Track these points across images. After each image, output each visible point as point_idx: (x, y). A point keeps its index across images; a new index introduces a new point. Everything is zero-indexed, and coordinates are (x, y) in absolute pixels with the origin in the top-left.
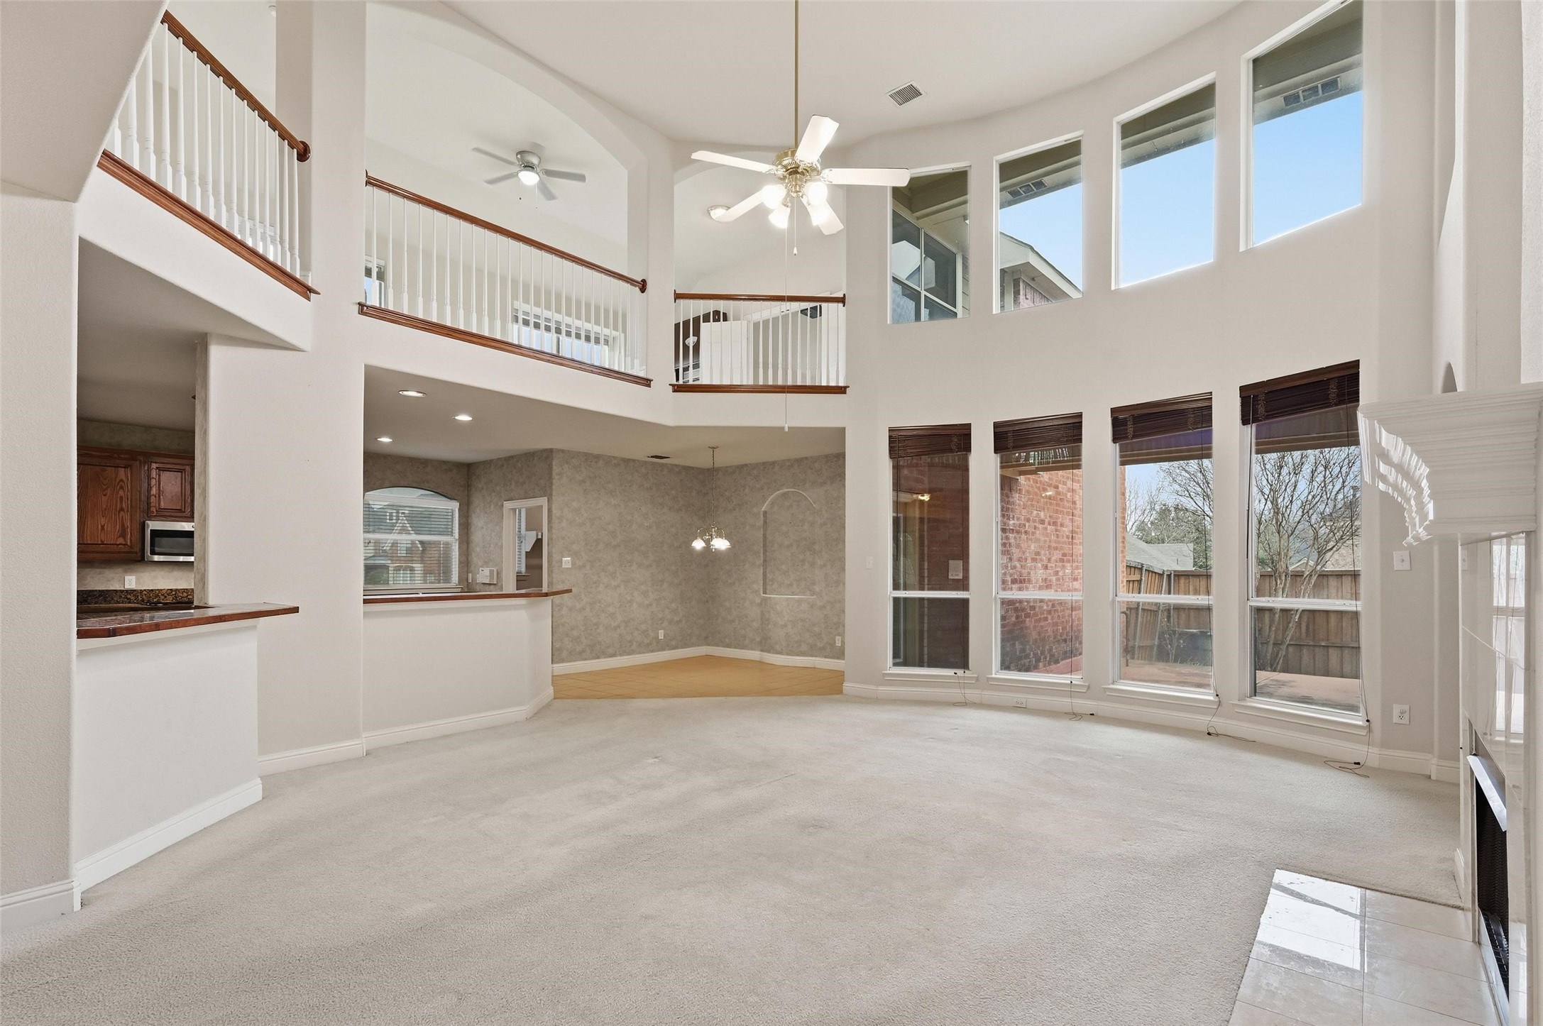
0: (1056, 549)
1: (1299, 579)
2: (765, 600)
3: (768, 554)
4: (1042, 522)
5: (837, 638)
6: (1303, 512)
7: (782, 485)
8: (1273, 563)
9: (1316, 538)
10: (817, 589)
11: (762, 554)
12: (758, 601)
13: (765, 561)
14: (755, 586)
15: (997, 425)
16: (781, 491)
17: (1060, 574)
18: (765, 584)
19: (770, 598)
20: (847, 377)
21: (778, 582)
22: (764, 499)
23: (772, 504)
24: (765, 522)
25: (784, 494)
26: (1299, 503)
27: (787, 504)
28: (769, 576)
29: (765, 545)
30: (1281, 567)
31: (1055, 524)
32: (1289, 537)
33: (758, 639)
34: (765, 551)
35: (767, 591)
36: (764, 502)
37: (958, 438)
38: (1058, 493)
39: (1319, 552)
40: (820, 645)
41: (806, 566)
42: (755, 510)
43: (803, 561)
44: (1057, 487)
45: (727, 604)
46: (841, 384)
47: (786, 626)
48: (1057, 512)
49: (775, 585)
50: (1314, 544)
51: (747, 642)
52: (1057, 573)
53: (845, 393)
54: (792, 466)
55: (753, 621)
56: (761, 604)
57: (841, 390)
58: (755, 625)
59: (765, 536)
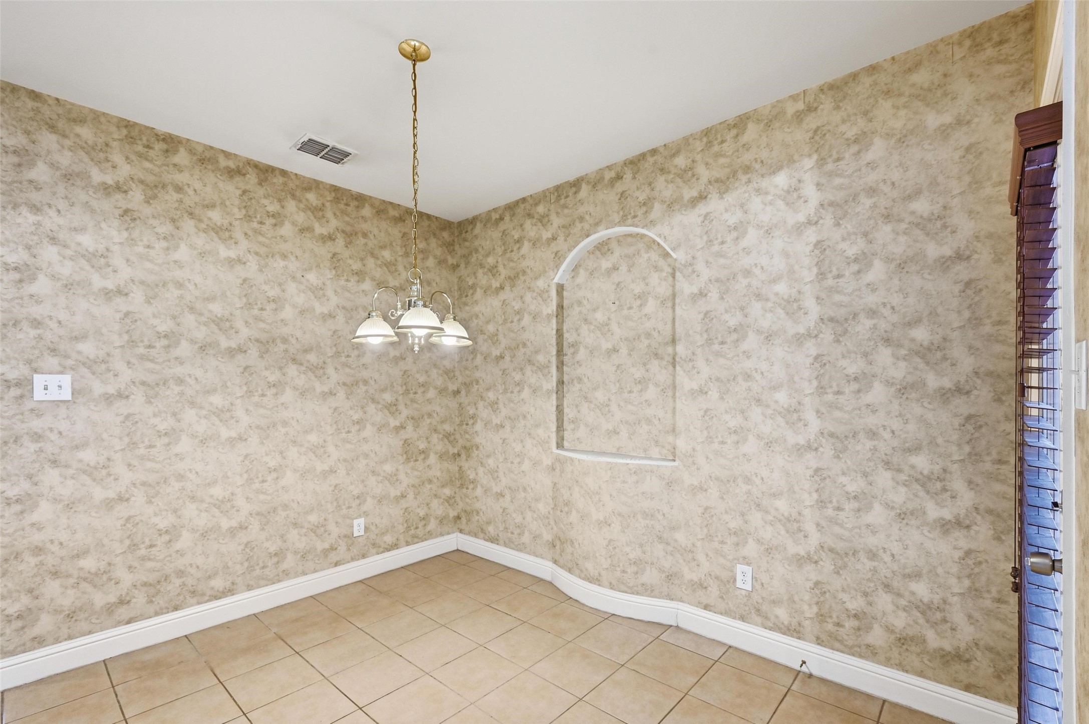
2: (558, 459)
3: (565, 369)
5: (740, 568)
7: (597, 224)
10: (682, 444)
11: (554, 370)
12: (547, 461)
13: (561, 383)
14: (540, 432)
16: (595, 238)
18: (560, 428)
19: (572, 459)
21: (587, 425)
22: (559, 257)
23: (575, 269)
24: (560, 307)
25: (601, 244)
27: (605, 264)
28: (569, 412)
29: (560, 352)
33: (547, 537)
34: (560, 365)
35: (566, 444)
36: (558, 267)
40: (690, 575)
41: (651, 392)
42: (541, 283)
43: (643, 383)
45: (491, 462)
47: (607, 523)
49: (582, 432)
51: (526, 538)
54: (619, 177)
55: (537, 500)
56: (554, 469)
58: (542, 508)
59: (560, 334)
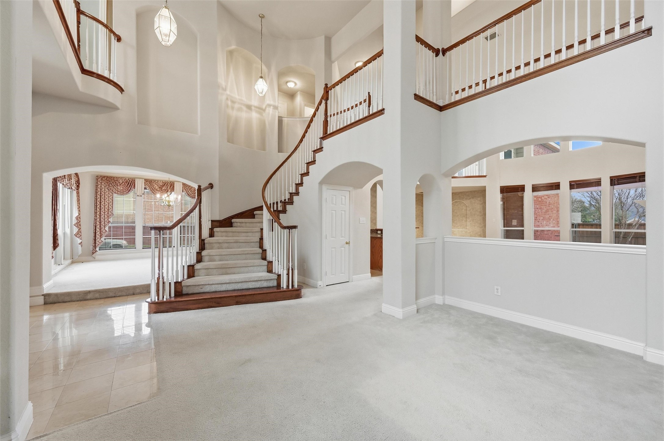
0: (541, 216)
1: (631, 226)
4: (538, 208)
6: (632, 202)
7: (456, 199)
8: (619, 220)
9: (638, 212)
15: (533, 185)
17: (542, 224)
20: (486, 173)
25: (455, 202)
26: (631, 199)
30: (623, 222)
31: (541, 209)
32: (626, 211)
37: (522, 188)
38: (542, 200)
39: (639, 217)
41: (463, 221)
44: (542, 198)
46: (485, 175)
48: (542, 205)
50: (637, 214)
52: (541, 223)
53: (486, 177)
54: (459, 194)
57: (485, 176)
